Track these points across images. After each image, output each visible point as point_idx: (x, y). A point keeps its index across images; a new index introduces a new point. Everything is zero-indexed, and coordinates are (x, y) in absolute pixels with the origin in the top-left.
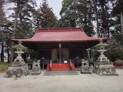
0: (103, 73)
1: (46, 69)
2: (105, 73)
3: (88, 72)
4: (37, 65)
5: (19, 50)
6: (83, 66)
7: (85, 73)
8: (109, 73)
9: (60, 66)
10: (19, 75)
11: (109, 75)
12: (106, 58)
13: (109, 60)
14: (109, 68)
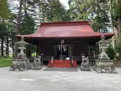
0: (101, 71)
1: (48, 65)
2: (103, 70)
3: (87, 69)
4: (37, 61)
5: (22, 46)
6: (83, 63)
7: (84, 70)
8: (108, 71)
9: (61, 62)
10: (21, 69)
11: (108, 73)
12: (107, 55)
13: (109, 58)
14: (108, 66)
